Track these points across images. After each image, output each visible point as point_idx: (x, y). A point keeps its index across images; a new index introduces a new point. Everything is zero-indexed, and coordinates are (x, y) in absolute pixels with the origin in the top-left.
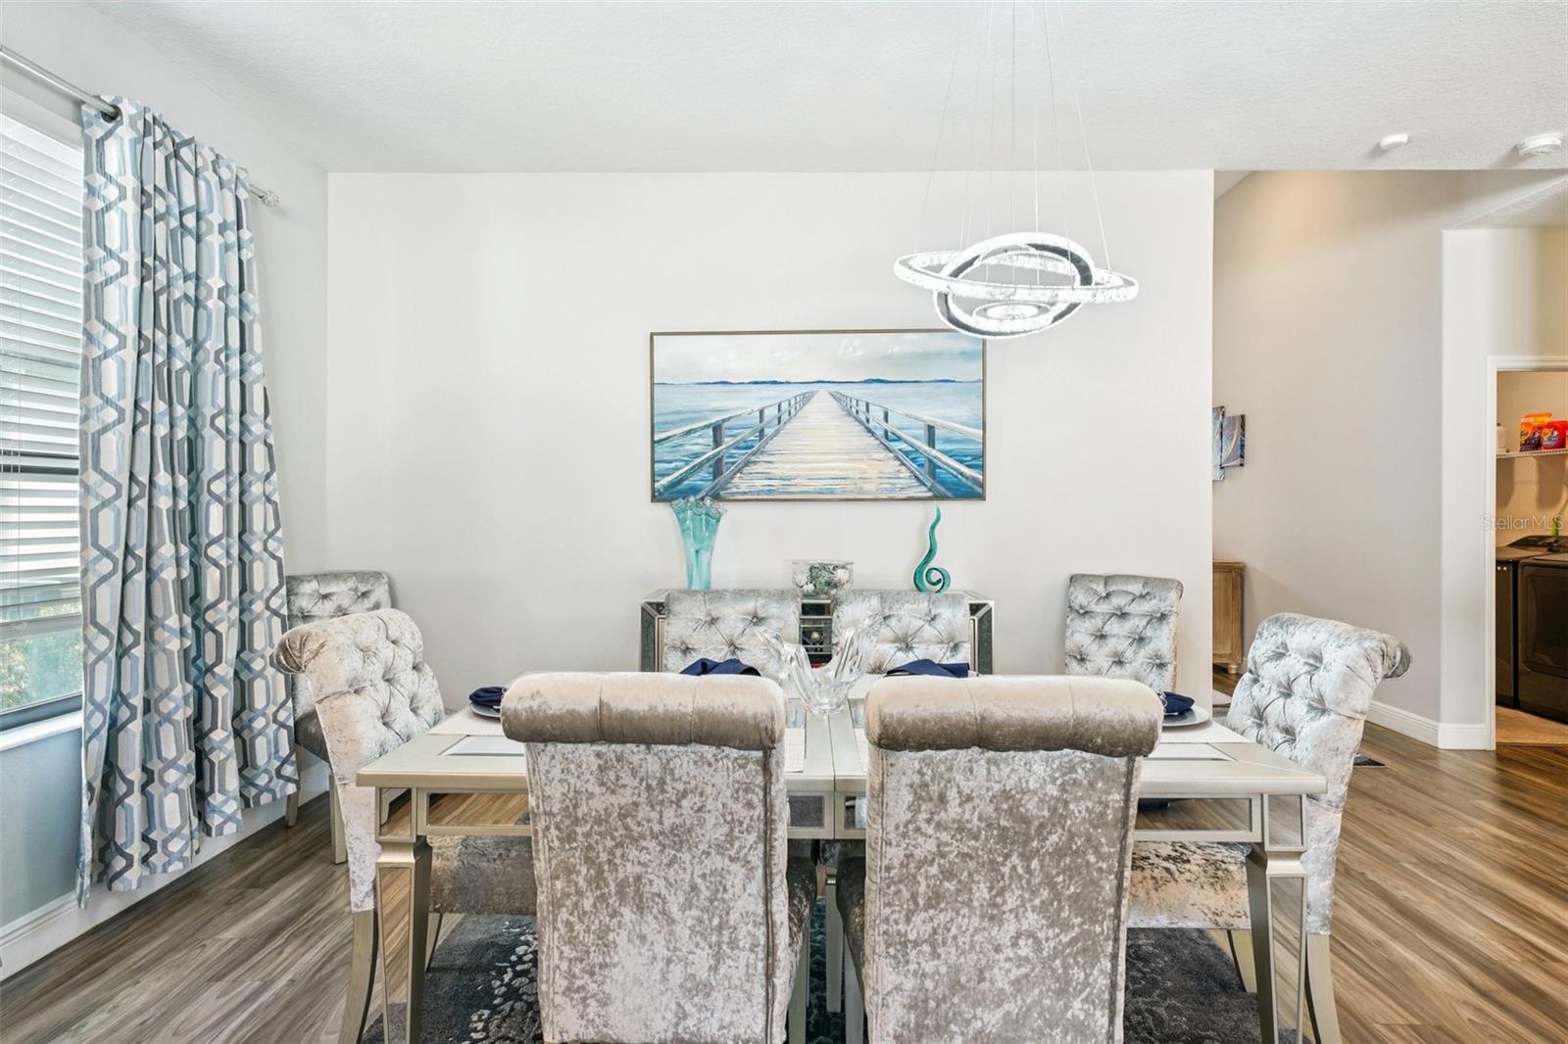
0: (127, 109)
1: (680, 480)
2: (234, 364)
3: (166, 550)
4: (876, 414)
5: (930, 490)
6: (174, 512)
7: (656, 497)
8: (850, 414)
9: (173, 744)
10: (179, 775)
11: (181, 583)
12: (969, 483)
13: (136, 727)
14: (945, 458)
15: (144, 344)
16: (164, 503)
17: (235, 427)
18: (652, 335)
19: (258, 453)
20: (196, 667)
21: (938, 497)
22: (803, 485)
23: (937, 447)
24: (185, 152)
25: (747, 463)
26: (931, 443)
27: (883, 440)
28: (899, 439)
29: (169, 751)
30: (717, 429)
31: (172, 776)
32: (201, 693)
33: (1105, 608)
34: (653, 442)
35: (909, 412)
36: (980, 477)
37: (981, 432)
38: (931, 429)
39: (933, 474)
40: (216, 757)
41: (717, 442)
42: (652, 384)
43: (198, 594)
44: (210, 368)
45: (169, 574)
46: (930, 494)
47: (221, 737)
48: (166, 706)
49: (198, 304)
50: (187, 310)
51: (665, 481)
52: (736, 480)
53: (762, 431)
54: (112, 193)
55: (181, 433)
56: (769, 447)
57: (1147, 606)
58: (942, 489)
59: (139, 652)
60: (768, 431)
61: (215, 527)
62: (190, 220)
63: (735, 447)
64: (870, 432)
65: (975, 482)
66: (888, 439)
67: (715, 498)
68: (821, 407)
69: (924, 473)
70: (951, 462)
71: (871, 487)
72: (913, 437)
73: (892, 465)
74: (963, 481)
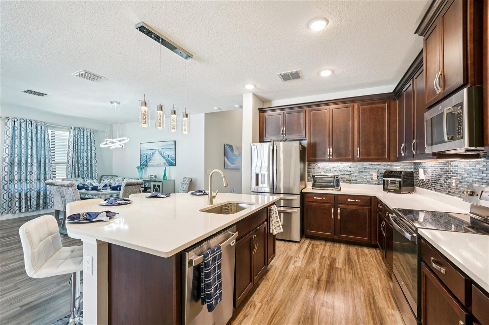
0: (73, 127)
1: (143, 163)
4: (163, 153)
14: (170, 160)
18: (140, 143)
21: (170, 166)
22: (155, 164)
25: (150, 161)
26: (169, 158)
28: (165, 157)
30: (146, 156)
34: (140, 158)
36: (174, 162)
37: (174, 156)
38: (169, 155)
39: (169, 162)
41: (147, 158)
42: (140, 150)
51: (141, 163)
54: (71, 136)
63: (148, 159)
64: (162, 156)
65: (174, 163)
66: (164, 157)
67: (146, 166)
68: (157, 153)
69: (168, 162)
70: (171, 160)
71: (162, 164)
72: (167, 157)
73: (165, 161)
74: (172, 163)
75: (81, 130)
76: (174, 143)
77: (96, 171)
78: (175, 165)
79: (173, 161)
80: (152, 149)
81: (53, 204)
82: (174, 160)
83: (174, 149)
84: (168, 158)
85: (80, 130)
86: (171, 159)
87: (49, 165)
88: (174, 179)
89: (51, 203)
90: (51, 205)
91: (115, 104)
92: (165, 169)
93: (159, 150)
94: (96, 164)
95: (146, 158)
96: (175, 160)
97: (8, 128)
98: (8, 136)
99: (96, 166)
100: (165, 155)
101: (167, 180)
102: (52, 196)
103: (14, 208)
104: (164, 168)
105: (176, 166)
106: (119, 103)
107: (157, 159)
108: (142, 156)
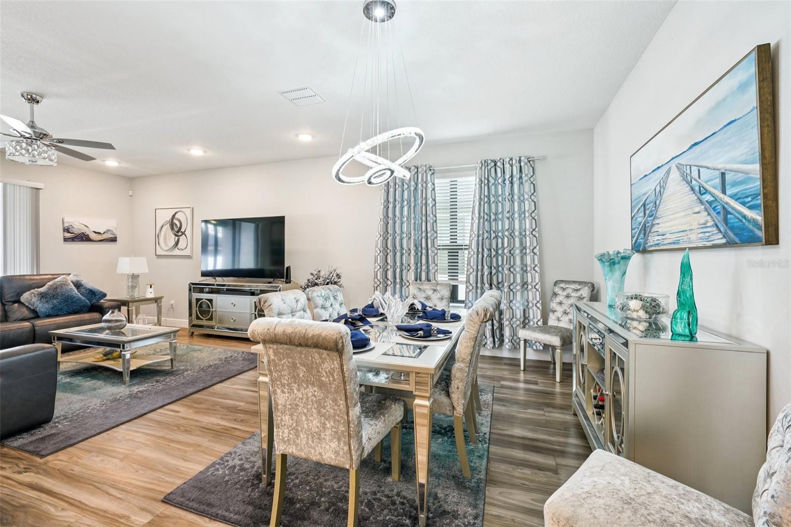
1: (636, 240)
4: (695, 172)
5: (724, 237)
8: (685, 179)
12: (751, 226)
14: (734, 203)
18: (630, 158)
21: (729, 244)
25: (653, 225)
26: (724, 192)
27: (699, 194)
28: (706, 191)
30: (644, 205)
34: (632, 220)
36: (757, 216)
37: (755, 168)
38: (723, 174)
39: (726, 220)
41: (645, 214)
42: (631, 186)
46: (724, 241)
52: (650, 238)
53: (656, 205)
56: (658, 213)
58: (731, 234)
60: (658, 203)
63: (649, 216)
64: (693, 189)
65: (755, 222)
66: (701, 193)
67: (644, 250)
68: (674, 178)
70: (738, 207)
71: (693, 237)
72: (713, 187)
74: (745, 225)
75: (499, 164)
77: (537, 269)
78: (761, 234)
79: (751, 208)
80: (659, 168)
82: (755, 196)
84: (718, 193)
85: (495, 165)
86: (731, 197)
87: (433, 252)
88: (767, 344)
92: (686, 270)
93: (683, 160)
94: (535, 248)
95: (642, 214)
96: (760, 201)
99: (535, 254)
101: (701, 336)
104: (678, 258)
107: (675, 209)
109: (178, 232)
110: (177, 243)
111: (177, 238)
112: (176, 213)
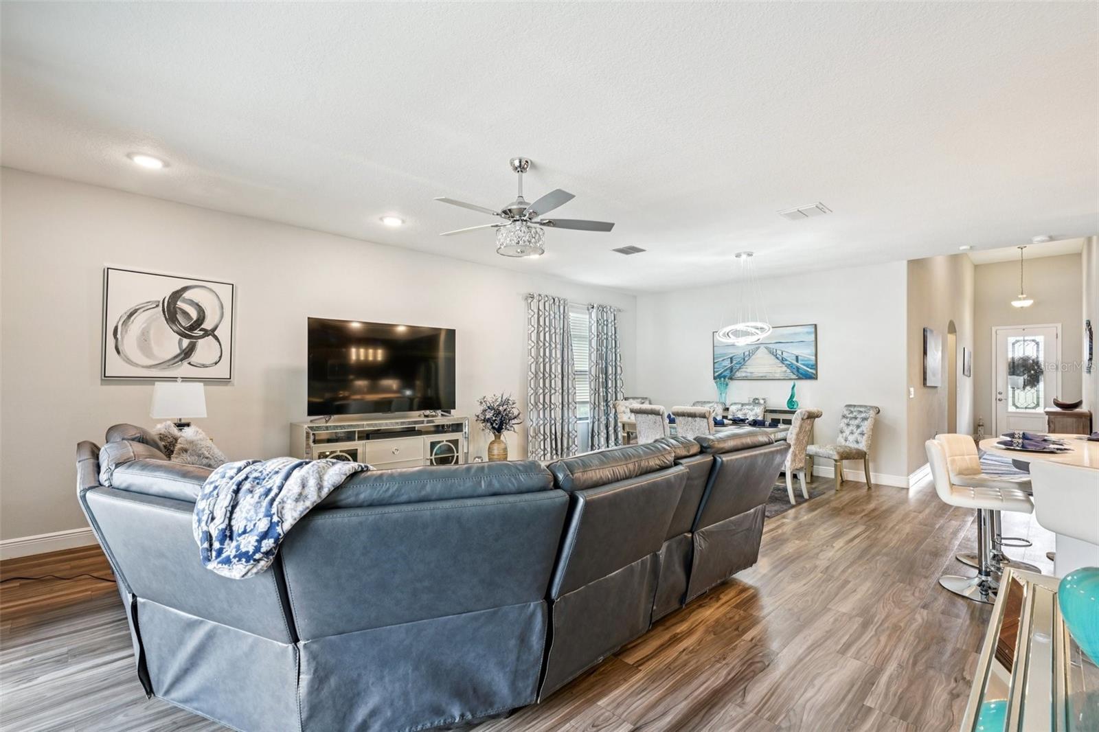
0: (595, 306)
1: (722, 373)
2: (614, 350)
3: (601, 389)
4: (779, 352)
5: (797, 376)
6: (602, 382)
7: (715, 378)
8: (771, 353)
9: (603, 427)
10: (603, 434)
11: (604, 396)
12: (810, 374)
13: (596, 423)
14: (802, 366)
15: (598, 350)
16: (601, 380)
17: (614, 364)
18: (713, 333)
19: (619, 368)
20: (607, 414)
21: (799, 378)
22: (756, 375)
23: (800, 362)
24: (605, 309)
25: (740, 368)
26: (797, 361)
27: (781, 361)
28: (786, 360)
29: (602, 429)
30: (731, 358)
31: (602, 434)
32: (608, 419)
33: (851, 415)
34: (714, 363)
35: (791, 352)
37: (814, 358)
38: (797, 357)
39: (798, 371)
40: (610, 433)
41: (731, 362)
42: (714, 347)
43: (607, 399)
44: (609, 352)
45: (601, 394)
46: (797, 378)
47: (611, 429)
48: (601, 420)
49: (607, 339)
50: (605, 341)
51: (717, 374)
52: (737, 373)
53: (744, 359)
54: (593, 322)
55: (604, 366)
56: (747, 364)
57: (863, 415)
58: (801, 376)
59: (597, 408)
60: (746, 359)
61: (610, 385)
62: (605, 322)
63: (737, 363)
64: (777, 358)
65: (813, 373)
66: (783, 360)
67: (731, 379)
68: (762, 351)
69: (795, 371)
70: (805, 368)
71: (780, 375)
72: (791, 359)
73: (785, 368)
74: (807, 373)
76: (813, 330)
78: (814, 377)
79: (810, 369)
80: (748, 345)
81: (576, 448)
82: (811, 365)
83: (814, 343)
84: (795, 362)
86: (804, 365)
89: (574, 446)
90: (574, 451)
91: (744, 257)
92: (792, 388)
93: (769, 346)
95: (729, 362)
96: (814, 367)
97: (533, 313)
98: (532, 326)
100: (785, 355)
102: (576, 434)
103: (537, 453)
104: (791, 383)
105: (817, 379)
106: (750, 255)
107: (762, 364)
108: (718, 358)
109: (192, 328)
110: (187, 353)
111: (186, 342)
112: (185, 289)
